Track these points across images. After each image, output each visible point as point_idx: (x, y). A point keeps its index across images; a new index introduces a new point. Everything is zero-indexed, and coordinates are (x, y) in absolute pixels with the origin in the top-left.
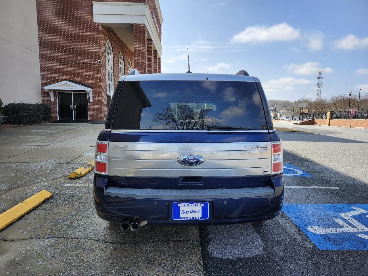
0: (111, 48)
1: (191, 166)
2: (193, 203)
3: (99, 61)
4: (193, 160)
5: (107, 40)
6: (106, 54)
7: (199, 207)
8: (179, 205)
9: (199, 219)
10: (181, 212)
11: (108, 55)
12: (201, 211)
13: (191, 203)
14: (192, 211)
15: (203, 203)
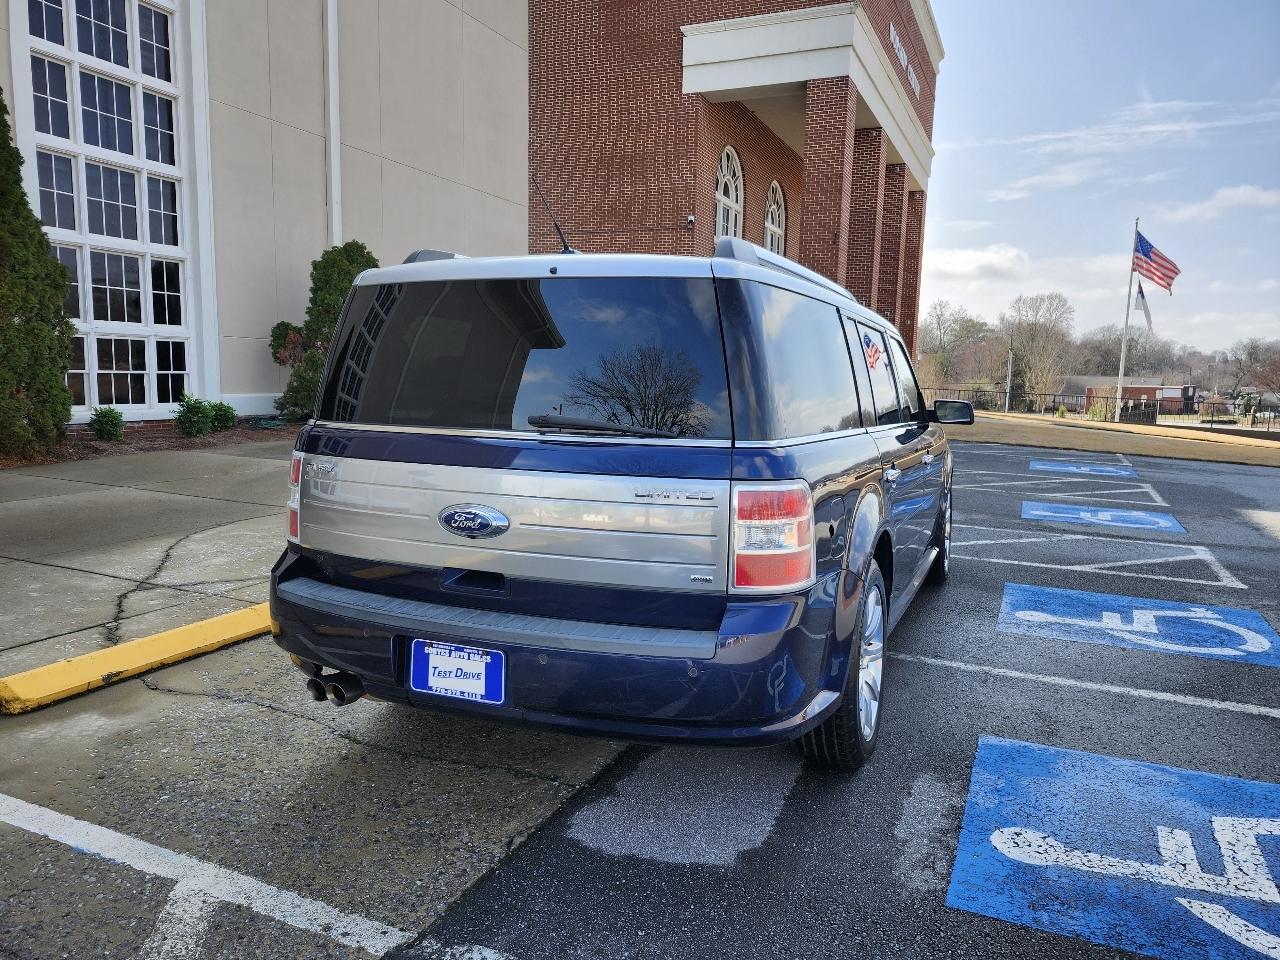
0: (739, 173)
1: (473, 537)
2: (461, 650)
3: (691, 218)
4: (473, 520)
5: (725, 146)
6: (719, 195)
7: (477, 664)
8: (427, 650)
9: (479, 699)
10: (431, 670)
11: (726, 193)
12: (483, 676)
13: (457, 649)
14: (459, 671)
15: (488, 654)
